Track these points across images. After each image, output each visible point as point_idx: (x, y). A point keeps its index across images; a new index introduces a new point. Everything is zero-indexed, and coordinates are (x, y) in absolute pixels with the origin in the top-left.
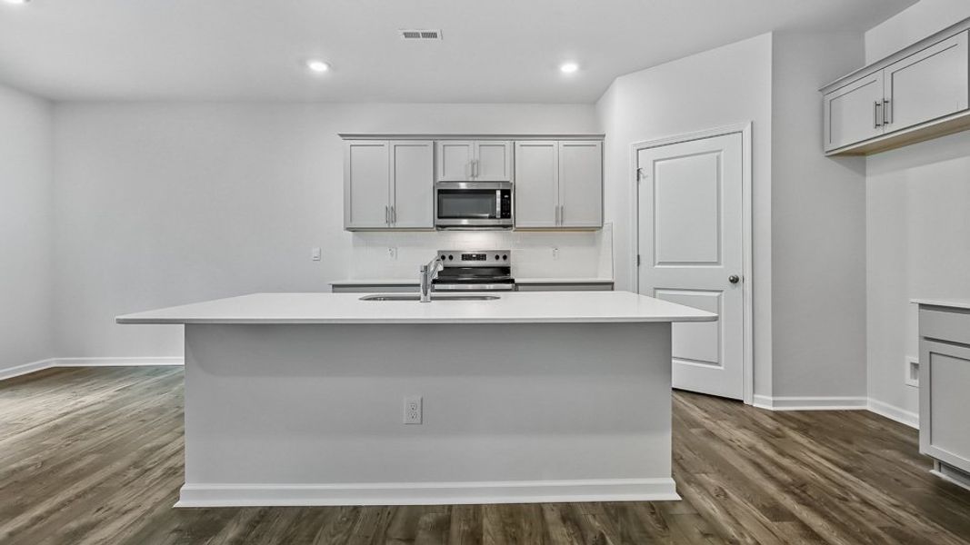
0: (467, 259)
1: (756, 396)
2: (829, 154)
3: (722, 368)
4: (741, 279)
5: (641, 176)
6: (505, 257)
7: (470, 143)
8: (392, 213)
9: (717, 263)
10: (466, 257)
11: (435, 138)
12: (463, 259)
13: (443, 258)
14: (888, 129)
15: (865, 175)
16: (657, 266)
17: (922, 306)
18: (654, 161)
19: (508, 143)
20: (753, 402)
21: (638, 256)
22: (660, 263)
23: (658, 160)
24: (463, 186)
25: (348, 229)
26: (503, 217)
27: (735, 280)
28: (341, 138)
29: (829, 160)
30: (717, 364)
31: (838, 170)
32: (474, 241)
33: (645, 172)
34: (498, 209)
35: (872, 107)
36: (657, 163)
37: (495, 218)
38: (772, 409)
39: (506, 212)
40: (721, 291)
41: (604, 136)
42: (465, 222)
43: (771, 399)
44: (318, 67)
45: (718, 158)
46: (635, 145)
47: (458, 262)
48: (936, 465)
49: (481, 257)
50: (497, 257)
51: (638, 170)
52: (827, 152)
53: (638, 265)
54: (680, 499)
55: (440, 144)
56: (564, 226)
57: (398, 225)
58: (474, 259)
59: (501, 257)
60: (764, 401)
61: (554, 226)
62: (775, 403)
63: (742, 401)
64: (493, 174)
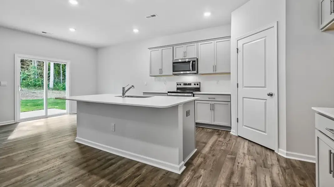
1: (279, 149)
2: (323, 30)
3: (266, 134)
4: (273, 94)
5: (238, 51)
6: (198, 84)
8: (161, 71)
9: (265, 87)
10: (185, 84)
11: (173, 46)
13: (178, 84)
16: (244, 88)
19: (196, 44)
20: (278, 152)
21: (238, 84)
23: (244, 44)
25: (150, 76)
27: (271, 95)
28: (149, 49)
30: (264, 132)
33: (240, 49)
34: (191, 68)
36: (244, 45)
37: (190, 71)
38: (285, 157)
39: (193, 69)
40: (266, 100)
42: (182, 72)
43: (285, 152)
44: (136, 31)
45: (265, 40)
46: (236, 39)
47: (182, 86)
49: (190, 84)
50: (195, 84)
51: (238, 49)
52: (322, 29)
53: (238, 87)
55: (175, 47)
56: (216, 72)
57: (163, 74)
58: (187, 85)
59: (196, 84)
60: (283, 153)
61: (213, 73)
62: (287, 154)
63: (274, 151)
64: (191, 55)
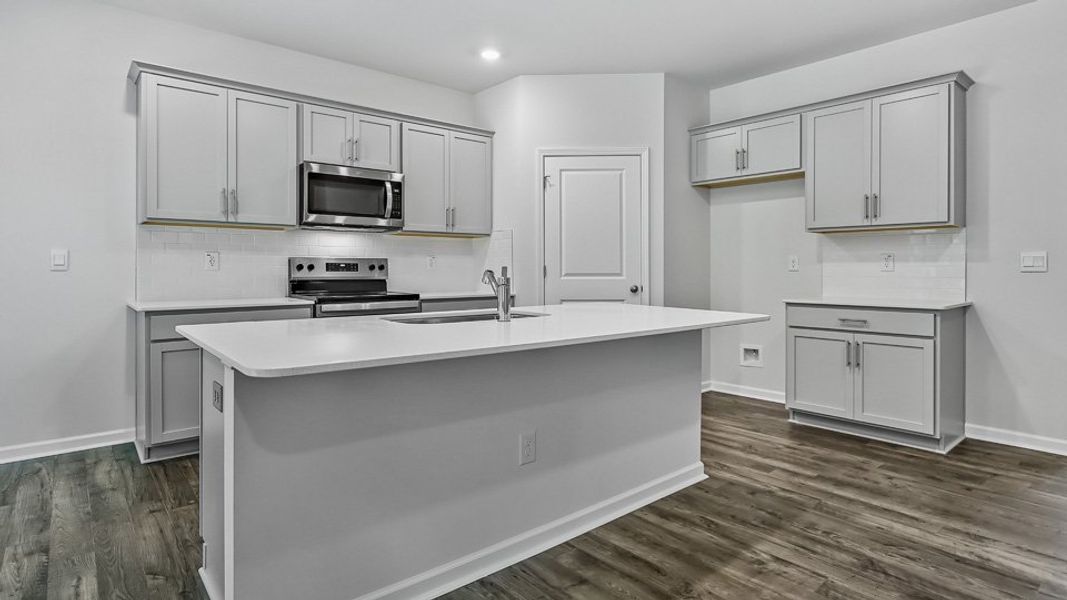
0: (332, 270)
2: (694, 186)
4: (640, 289)
5: (547, 184)
6: (381, 268)
7: (349, 115)
9: (620, 275)
10: (330, 267)
11: (300, 99)
12: (327, 270)
13: (300, 268)
14: (745, 173)
15: (709, 203)
16: (563, 278)
17: (788, 304)
18: (561, 170)
19: (395, 124)
21: (545, 267)
22: (566, 275)
23: (564, 170)
24: (344, 172)
26: (392, 217)
27: (634, 291)
29: (693, 190)
31: (695, 197)
32: (335, 245)
33: (552, 180)
34: (390, 206)
35: (734, 153)
36: (563, 173)
37: (381, 216)
39: (397, 213)
40: (623, 301)
41: (493, 133)
42: (340, 219)
45: (621, 175)
46: (541, 151)
47: (319, 273)
48: (791, 416)
49: (351, 266)
50: (372, 268)
51: (545, 178)
52: (693, 184)
53: (544, 277)
54: (707, 477)
55: (306, 108)
56: (455, 231)
57: (241, 218)
58: (343, 269)
59: (376, 267)
61: (445, 231)
64: (376, 159)
